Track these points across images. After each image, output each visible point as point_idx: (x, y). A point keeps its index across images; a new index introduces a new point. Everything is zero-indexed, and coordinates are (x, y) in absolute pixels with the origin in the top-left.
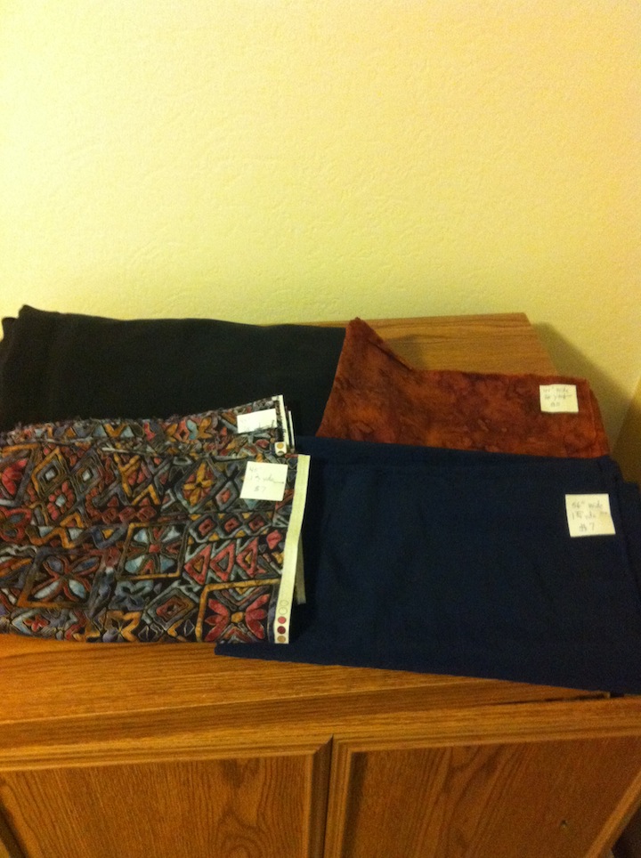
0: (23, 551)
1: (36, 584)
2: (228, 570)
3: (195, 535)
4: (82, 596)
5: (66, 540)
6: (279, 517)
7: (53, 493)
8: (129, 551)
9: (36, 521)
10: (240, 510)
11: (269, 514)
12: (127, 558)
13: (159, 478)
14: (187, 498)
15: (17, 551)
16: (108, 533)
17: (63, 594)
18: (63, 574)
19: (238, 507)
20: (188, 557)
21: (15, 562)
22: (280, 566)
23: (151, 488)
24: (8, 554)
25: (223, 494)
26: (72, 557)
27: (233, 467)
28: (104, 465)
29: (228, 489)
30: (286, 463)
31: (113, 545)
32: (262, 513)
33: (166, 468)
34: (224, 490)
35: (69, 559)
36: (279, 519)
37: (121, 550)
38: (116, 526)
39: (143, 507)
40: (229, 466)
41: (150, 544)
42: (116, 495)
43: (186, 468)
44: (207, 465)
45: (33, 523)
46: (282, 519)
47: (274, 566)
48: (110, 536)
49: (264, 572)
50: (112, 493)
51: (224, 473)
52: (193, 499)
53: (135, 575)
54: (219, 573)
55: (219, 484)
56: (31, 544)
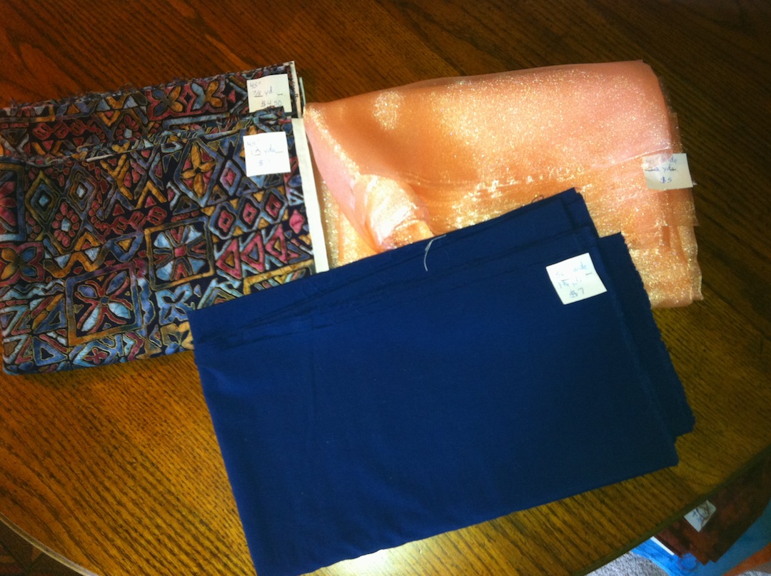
0: (50, 289)
1: (78, 317)
2: (261, 260)
3: (217, 233)
4: (127, 317)
5: (87, 264)
6: (291, 190)
7: (55, 220)
8: (155, 260)
9: (49, 253)
10: (249, 191)
11: (281, 189)
12: (155, 266)
13: (154, 172)
14: (191, 187)
15: (45, 290)
16: (126, 244)
17: (107, 321)
18: (98, 299)
19: (246, 188)
20: (217, 255)
21: (47, 303)
22: (310, 247)
23: (149, 184)
24: (36, 297)
25: (226, 175)
26: (100, 279)
27: (227, 144)
28: (94, 175)
29: (229, 169)
30: (281, 131)
31: (136, 255)
32: (272, 190)
33: (157, 159)
34: (225, 171)
35: (98, 281)
36: (292, 194)
37: (146, 259)
38: (130, 235)
39: (150, 208)
40: (222, 143)
41: (174, 248)
42: (117, 202)
43: (177, 154)
44: (200, 147)
45: (47, 256)
46: (296, 193)
47: (303, 249)
48: (129, 248)
49: (296, 256)
50: (112, 201)
51: (219, 152)
52: (198, 187)
53: (169, 282)
54: (253, 265)
55: (218, 166)
56: (54, 279)
